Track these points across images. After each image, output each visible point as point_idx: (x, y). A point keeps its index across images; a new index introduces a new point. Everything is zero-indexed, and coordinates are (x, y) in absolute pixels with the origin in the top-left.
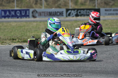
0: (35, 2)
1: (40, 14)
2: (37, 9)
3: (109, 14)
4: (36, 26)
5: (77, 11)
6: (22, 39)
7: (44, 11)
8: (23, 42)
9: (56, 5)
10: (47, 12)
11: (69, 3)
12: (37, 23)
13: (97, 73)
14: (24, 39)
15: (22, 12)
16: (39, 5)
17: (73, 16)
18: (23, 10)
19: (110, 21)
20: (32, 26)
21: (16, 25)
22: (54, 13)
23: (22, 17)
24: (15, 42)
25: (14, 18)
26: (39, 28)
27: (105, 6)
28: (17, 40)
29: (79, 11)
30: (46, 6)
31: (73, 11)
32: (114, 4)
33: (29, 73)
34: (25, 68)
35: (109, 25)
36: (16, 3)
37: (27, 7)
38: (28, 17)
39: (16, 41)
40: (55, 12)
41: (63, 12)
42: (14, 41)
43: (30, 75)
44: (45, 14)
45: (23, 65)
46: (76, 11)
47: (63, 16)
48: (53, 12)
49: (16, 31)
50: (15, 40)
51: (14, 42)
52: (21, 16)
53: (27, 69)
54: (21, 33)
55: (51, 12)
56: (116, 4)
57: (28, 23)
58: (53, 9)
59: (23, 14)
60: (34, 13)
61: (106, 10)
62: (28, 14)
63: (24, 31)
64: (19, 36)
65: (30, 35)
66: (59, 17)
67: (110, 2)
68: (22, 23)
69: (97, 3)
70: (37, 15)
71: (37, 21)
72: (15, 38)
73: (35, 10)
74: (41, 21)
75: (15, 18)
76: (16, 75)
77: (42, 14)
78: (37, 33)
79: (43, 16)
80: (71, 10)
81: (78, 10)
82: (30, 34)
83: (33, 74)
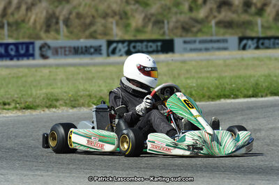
0: (44, 28)
1: (56, 52)
2: (49, 42)
3: (192, 50)
4: (50, 76)
5: (129, 45)
6: (21, 103)
7: (63, 45)
8: (24, 109)
9: (87, 33)
10: (70, 47)
11: (112, 29)
12: (51, 69)
13: (174, 170)
14: (26, 102)
15: (20, 47)
16: (53, 33)
17: (121, 55)
18: (22, 44)
19: (194, 63)
20: (41, 76)
21: (10, 74)
22: (84, 49)
23: (20, 58)
24: (8, 109)
25: (4, 59)
26: (55, 79)
27: (184, 34)
28: (13, 105)
29: (133, 45)
30: (68, 34)
31: (120, 45)
32: (200, 31)
33: (39, 173)
34: (30, 161)
35: (193, 71)
36: (8, 30)
37: (29, 37)
38: (31, 58)
39: (11, 107)
40: (86, 47)
41: (100, 46)
42: (7, 107)
43: (42, 176)
44: (65, 51)
45: (26, 156)
46: (126, 44)
47: (101, 54)
48: (82, 48)
49: (10, 86)
50: (9, 104)
51: (5, 109)
52: (19, 56)
53: (35, 164)
54: (21, 91)
55: (78, 48)
56: (205, 29)
57: (34, 70)
58: (82, 40)
59: (22, 52)
60: (44, 49)
61: (185, 42)
62: (31, 52)
63: (24, 87)
64: (16, 96)
65: (38, 95)
66: (94, 56)
67: (194, 26)
68: (21, 70)
69: (168, 28)
70: (49, 53)
71: (50, 66)
72: (9, 101)
73: (46, 44)
74: (58, 66)
75: (6, 60)
76: (13, 178)
77: (59, 50)
78: (52, 91)
79: (61, 54)
80: (118, 42)
81: (130, 42)
82: (38, 92)
83: (47, 174)
